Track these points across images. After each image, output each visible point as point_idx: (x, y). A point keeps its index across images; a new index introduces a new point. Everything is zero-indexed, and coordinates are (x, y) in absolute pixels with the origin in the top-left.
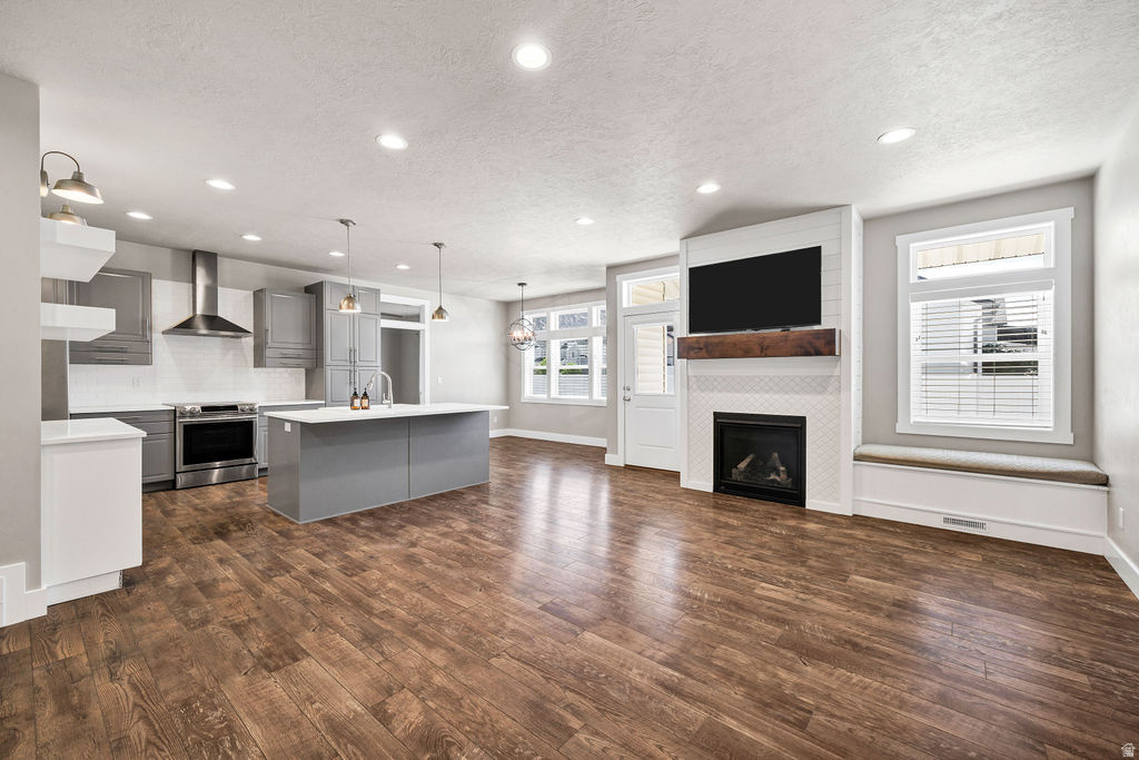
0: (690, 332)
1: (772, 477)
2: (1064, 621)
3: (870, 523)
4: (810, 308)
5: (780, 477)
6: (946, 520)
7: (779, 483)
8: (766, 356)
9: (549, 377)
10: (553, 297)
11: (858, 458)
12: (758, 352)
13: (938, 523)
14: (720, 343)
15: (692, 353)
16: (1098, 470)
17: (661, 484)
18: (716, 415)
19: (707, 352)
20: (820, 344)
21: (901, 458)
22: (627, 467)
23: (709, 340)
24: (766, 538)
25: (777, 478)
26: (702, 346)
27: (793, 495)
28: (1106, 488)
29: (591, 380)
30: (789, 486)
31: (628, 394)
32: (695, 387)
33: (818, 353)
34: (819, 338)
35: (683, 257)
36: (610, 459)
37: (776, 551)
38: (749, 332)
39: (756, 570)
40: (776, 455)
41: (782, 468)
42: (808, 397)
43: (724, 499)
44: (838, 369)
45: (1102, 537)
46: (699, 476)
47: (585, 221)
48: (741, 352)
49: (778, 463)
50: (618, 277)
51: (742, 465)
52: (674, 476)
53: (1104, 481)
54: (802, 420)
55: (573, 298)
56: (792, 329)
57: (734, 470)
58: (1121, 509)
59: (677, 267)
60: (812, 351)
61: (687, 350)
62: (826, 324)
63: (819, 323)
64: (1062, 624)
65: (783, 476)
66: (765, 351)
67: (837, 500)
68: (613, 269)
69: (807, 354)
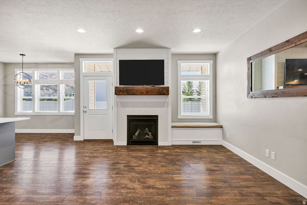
0: (120, 85)
1: (147, 136)
2: (233, 163)
3: (177, 147)
4: (161, 80)
5: (150, 136)
6: (193, 142)
7: (149, 138)
8: (148, 95)
9: (34, 102)
10: (36, 64)
11: (173, 127)
12: (146, 93)
13: (191, 143)
14: (132, 90)
15: (121, 93)
16: (219, 124)
17: (104, 146)
18: (128, 116)
19: (127, 93)
20: (165, 91)
21: (183, 126)
22: (85, 140)
23: (128, 88)
24: (159, 159)
25: (149, 137)
26: (125, 90)
27: (154, 142)
28: (222, 129)
29: (59, 104)
30: (152, 139)
31: (85, 110)
32: (120, 106)
33: (164, 94)
34: (164, 90)
35: (115, 56)
36: (76, 138)
37: (166, 162)
38: (141, 86)
39: (167, 171)
40: (147, 129)
41: (150, 133)
42: (159, 109)
43: (133, 147)
44: (167, 100)
45: (221, 140)
46: (121, 140)
47: (81, 31)
48: (139, 93)
49: (148, 132)
50: (81, 59)
51: (137, 134)
52: (111, 141)
53: (221, 127)
54: (157, 116)
55: (48, 66)
56: (155, 86)
57: (134, 136)
58: (228, 133)
59: (113, 59)
60: (163, 94)
61: (118, 92)
62: (166, 85)
63: (164, 84)
64: (234, 164)
65: (151, 136)
66: (148, 93)
67: (167, 141)
68: (78, 55)
69: (161, 94)
